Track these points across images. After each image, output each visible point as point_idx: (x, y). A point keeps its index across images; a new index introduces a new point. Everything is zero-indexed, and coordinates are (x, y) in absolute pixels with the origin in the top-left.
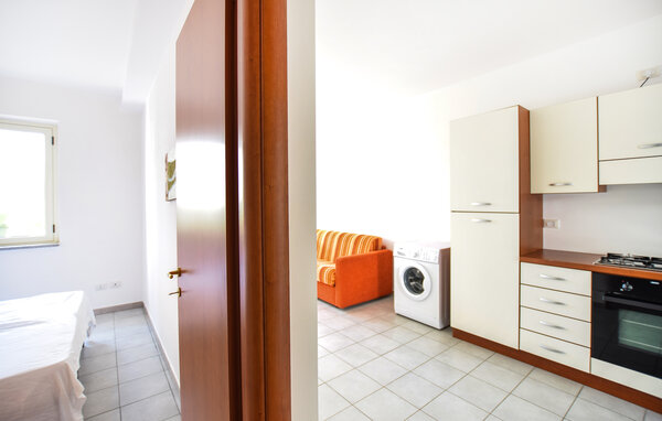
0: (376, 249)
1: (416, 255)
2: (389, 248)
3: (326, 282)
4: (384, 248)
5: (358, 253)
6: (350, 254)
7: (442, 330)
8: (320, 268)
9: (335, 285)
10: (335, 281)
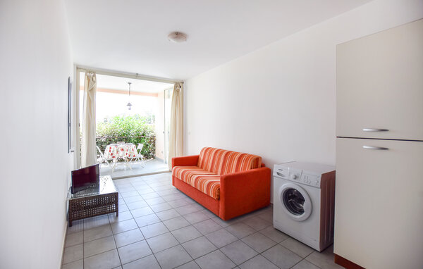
0: (256, 166)
2: (268, 166)
3: (211, 195)
4: (263, 165)
5: (241, 171)
6: (233, 172)
7: (321, 252)
8: (208, 182)
9: (219, 199)
10: (219, 196)
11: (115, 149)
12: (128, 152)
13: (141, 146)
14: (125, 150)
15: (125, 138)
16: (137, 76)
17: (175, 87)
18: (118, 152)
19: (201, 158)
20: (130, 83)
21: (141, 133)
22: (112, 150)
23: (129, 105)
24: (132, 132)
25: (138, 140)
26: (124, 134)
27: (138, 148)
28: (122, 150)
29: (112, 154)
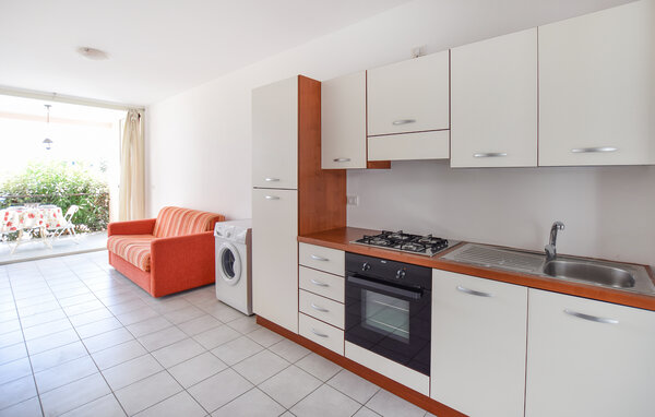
0: (213, 229)
1: (229, 235)
3: (141, 268)
5: (197, 232)
7: (249, 316)
8: (139, 252)
9: (149, 271)
10: (149, 267)
11: (17, 215)
12: (45, 220)
13: (73, 209)
14: (37, 216)
15: (45, 197)
16: (54, 97)
17: (129, 116)
18: (21, 220)
19: (158, 222)
20: (48, 106)
21: (81, 188)
22: (9, 217)
23: (47, 141)
24: (59, 187)
25: (75, 199)
26: (44, 191)
27: (68, 213)
28: (32, 216)
29: (9, 224)
